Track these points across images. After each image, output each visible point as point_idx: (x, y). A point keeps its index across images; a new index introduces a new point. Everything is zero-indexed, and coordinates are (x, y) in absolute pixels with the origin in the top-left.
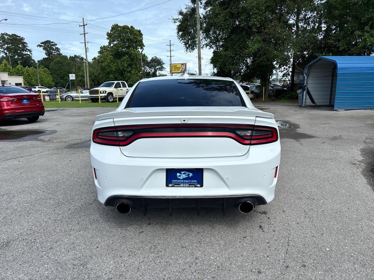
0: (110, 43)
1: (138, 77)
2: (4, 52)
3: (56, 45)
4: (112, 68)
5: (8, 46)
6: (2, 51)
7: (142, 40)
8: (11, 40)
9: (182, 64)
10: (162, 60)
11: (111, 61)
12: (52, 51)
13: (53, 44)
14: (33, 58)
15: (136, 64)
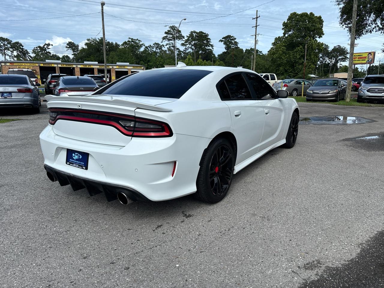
0: (284, 34)
1: (311, 70)
2: (192, 48)
3: (235, 39)
4: (283, 59)
5: (195, 43)
6: (190, 47)
7: (322, 27)
8: (198, 37)
9: (370, 53)
10: (347, 49)
11: (283, 52)
12: (231, 45)
13: (233, 38)
14: (214, 52)
15: (311, 55)
